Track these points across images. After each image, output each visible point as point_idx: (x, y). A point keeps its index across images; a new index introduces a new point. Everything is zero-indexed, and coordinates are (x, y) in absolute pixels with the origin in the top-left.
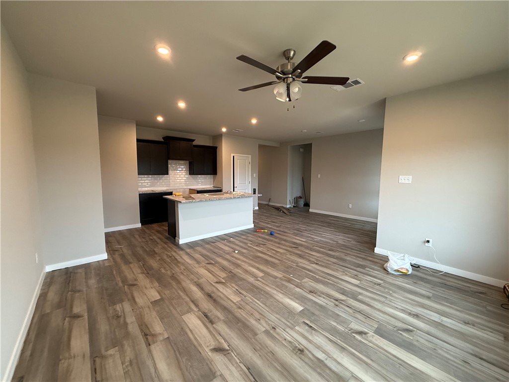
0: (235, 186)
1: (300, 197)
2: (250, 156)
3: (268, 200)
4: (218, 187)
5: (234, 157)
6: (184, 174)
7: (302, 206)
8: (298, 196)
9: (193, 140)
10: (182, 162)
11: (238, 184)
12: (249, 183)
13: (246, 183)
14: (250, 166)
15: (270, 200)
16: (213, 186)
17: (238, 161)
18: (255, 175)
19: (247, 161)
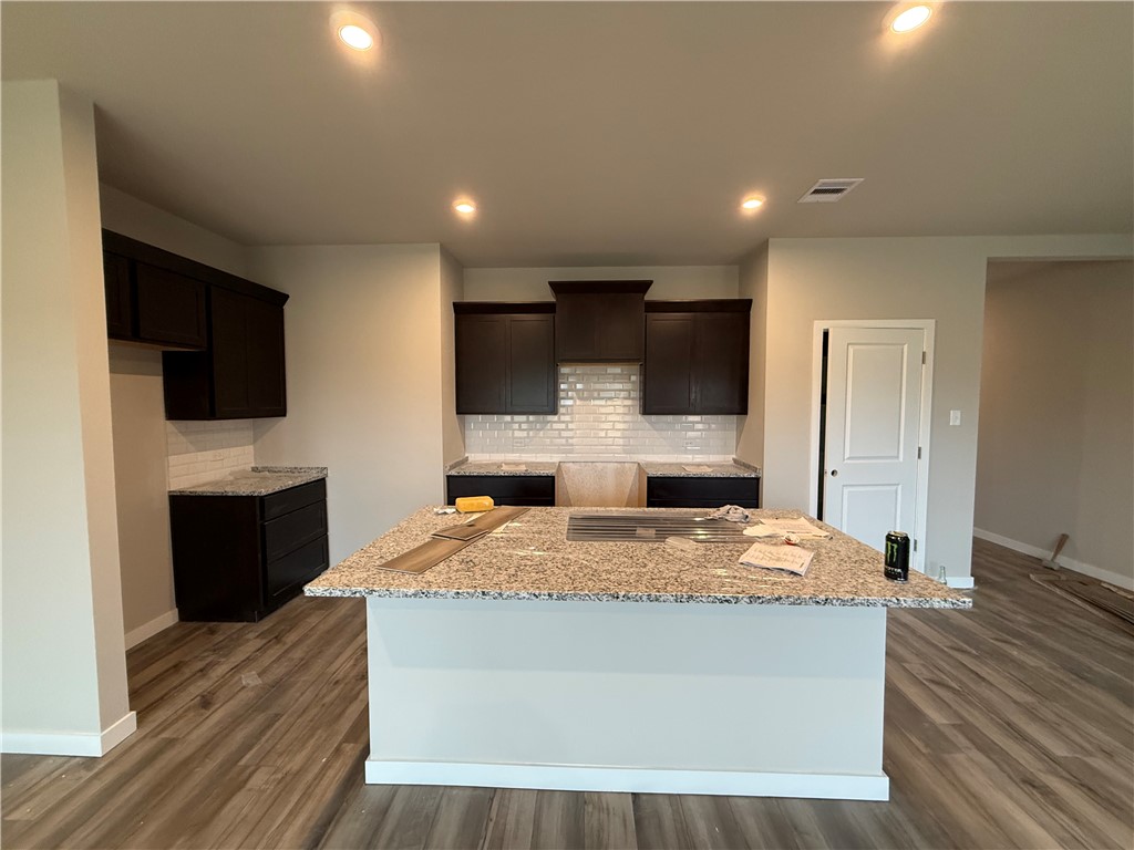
0: (828, 469)
2: (929, 324)
4: (748, 467)
5: (826, 335)
6: (621, 410)
9: (645, 286)
10: (616, 370)
11: (849, 459)
12: (919, 457)
13: (898, 457)
14: (927, 371)
15: (1061, 543)
16: (734, 459)
17: (851, 349)
18: (955, 418)
19: (906, 346)
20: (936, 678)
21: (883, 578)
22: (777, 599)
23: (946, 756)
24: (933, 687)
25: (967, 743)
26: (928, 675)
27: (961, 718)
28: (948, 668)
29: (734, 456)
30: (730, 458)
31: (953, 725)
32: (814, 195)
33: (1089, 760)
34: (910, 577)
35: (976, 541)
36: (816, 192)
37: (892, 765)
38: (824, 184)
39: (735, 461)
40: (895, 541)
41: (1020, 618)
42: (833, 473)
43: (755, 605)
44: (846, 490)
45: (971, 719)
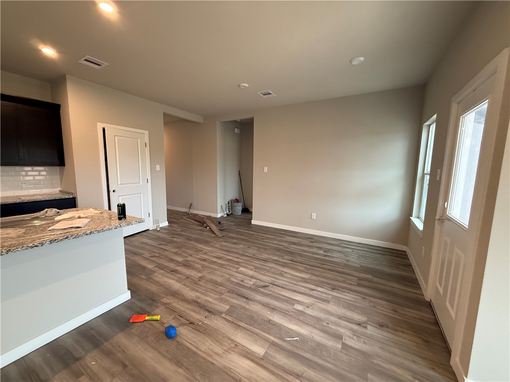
0: (111, 189)
1: (237, 201)
2: (147, 132)
3: (189, 205)
4: (68, 193)
5: (104, 130)
7: (240, 213)
8: (234, 198)
11: (120, 184)
12: (148, 182)
13: (140, 183)
14: (147, 149)
15: (191, 206)
16: (59, 190)
17: (116, 138)
18: (158, 168)
19: (139, 140)
20: (152, 255)
21: (118, 221)
22: (66, 238)
23: (152, 276)
24: (151, 258)
25: (158, 269)
26: (150, 255)
27: (157, 263)
28: (156, 251)
29: (60, 189)
30: (57, 190)
31: (155, 267)
32: (85, 61)
33: (187, 259)
34: (127, 217)
35: (168, 210)
36: (86, 60)
37: (131, 287)
38: (88, 58)
39: (60, 191)
40: (120, 206)
41: (179, 230)
42: (114, 191)
43: (54, 244)
44: (120, 198)
45: (161, 262)
